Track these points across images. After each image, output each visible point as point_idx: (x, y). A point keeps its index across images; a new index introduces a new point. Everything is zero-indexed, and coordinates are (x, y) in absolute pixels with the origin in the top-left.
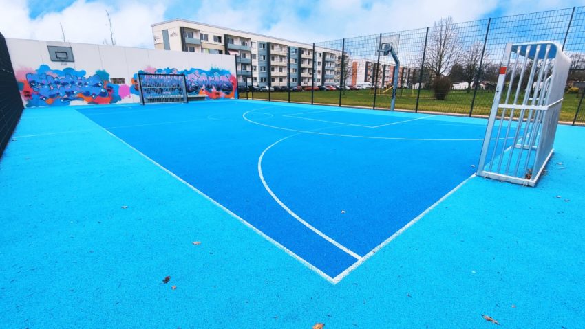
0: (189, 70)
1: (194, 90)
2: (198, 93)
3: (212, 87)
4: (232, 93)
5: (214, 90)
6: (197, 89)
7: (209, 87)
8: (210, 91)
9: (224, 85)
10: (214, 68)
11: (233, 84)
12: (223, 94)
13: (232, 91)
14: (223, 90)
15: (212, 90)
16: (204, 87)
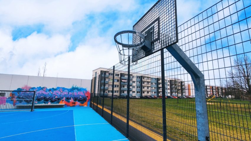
0: (55, 88)
1: (56, 101)
2: (59, 103)
3: (70, 99)
4: (85, 103)
5: (72, 100)
6: (58, 100)
7: (68, 99)
8: (68, 101)
9: (81, 97)
10: (74, 87)
11: (87, 97)
12: (78, 103)
13: (86, 101)
14: (79, 101)
15: (70, 101)
16: (64, 99)
